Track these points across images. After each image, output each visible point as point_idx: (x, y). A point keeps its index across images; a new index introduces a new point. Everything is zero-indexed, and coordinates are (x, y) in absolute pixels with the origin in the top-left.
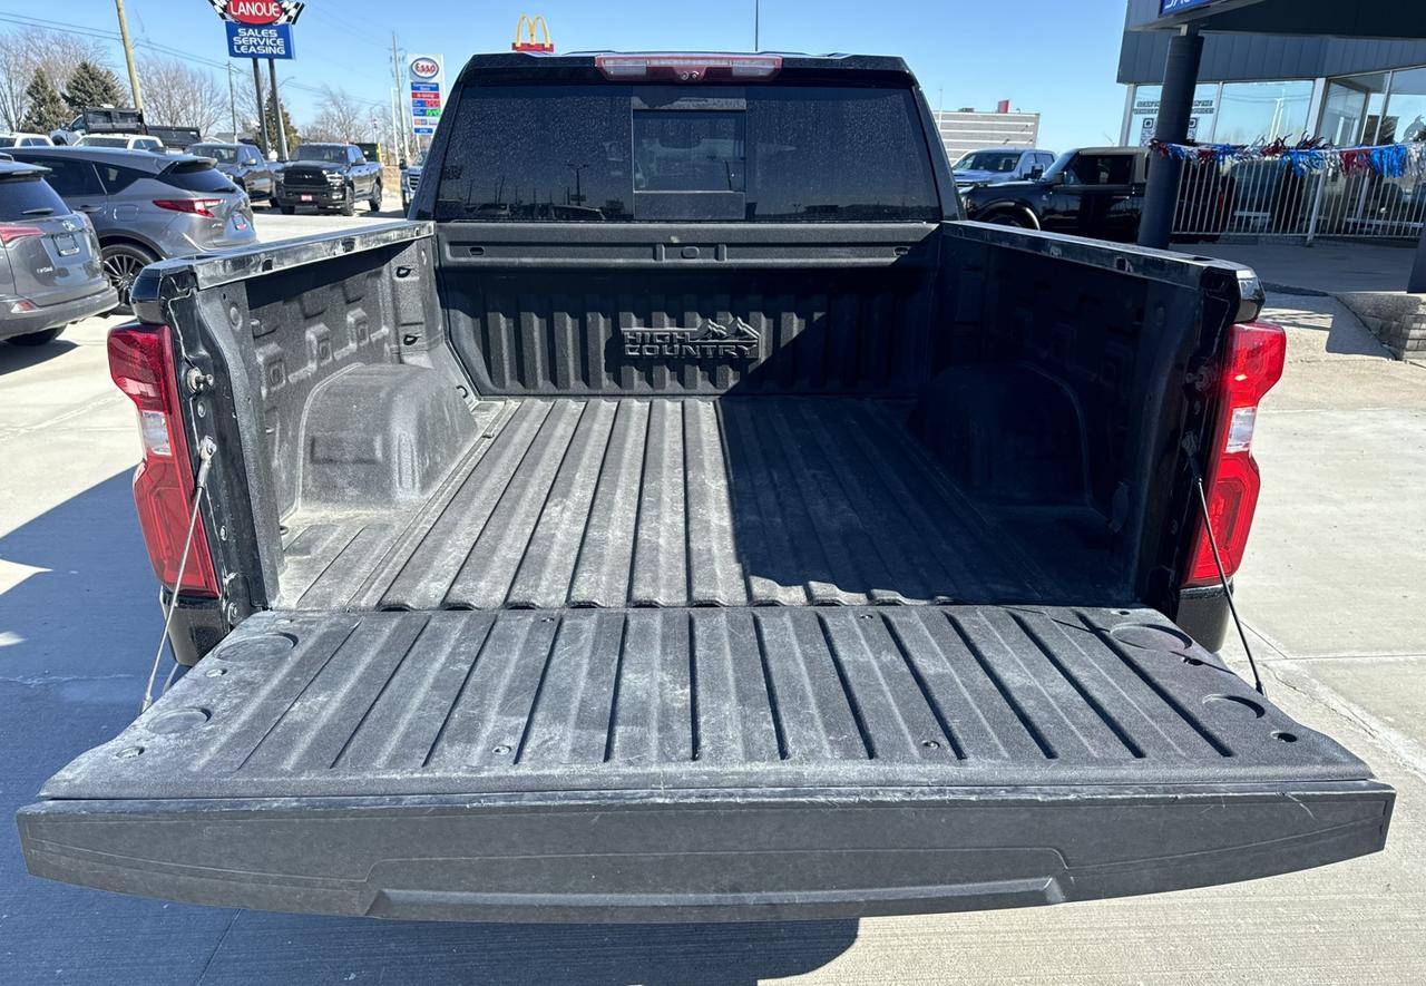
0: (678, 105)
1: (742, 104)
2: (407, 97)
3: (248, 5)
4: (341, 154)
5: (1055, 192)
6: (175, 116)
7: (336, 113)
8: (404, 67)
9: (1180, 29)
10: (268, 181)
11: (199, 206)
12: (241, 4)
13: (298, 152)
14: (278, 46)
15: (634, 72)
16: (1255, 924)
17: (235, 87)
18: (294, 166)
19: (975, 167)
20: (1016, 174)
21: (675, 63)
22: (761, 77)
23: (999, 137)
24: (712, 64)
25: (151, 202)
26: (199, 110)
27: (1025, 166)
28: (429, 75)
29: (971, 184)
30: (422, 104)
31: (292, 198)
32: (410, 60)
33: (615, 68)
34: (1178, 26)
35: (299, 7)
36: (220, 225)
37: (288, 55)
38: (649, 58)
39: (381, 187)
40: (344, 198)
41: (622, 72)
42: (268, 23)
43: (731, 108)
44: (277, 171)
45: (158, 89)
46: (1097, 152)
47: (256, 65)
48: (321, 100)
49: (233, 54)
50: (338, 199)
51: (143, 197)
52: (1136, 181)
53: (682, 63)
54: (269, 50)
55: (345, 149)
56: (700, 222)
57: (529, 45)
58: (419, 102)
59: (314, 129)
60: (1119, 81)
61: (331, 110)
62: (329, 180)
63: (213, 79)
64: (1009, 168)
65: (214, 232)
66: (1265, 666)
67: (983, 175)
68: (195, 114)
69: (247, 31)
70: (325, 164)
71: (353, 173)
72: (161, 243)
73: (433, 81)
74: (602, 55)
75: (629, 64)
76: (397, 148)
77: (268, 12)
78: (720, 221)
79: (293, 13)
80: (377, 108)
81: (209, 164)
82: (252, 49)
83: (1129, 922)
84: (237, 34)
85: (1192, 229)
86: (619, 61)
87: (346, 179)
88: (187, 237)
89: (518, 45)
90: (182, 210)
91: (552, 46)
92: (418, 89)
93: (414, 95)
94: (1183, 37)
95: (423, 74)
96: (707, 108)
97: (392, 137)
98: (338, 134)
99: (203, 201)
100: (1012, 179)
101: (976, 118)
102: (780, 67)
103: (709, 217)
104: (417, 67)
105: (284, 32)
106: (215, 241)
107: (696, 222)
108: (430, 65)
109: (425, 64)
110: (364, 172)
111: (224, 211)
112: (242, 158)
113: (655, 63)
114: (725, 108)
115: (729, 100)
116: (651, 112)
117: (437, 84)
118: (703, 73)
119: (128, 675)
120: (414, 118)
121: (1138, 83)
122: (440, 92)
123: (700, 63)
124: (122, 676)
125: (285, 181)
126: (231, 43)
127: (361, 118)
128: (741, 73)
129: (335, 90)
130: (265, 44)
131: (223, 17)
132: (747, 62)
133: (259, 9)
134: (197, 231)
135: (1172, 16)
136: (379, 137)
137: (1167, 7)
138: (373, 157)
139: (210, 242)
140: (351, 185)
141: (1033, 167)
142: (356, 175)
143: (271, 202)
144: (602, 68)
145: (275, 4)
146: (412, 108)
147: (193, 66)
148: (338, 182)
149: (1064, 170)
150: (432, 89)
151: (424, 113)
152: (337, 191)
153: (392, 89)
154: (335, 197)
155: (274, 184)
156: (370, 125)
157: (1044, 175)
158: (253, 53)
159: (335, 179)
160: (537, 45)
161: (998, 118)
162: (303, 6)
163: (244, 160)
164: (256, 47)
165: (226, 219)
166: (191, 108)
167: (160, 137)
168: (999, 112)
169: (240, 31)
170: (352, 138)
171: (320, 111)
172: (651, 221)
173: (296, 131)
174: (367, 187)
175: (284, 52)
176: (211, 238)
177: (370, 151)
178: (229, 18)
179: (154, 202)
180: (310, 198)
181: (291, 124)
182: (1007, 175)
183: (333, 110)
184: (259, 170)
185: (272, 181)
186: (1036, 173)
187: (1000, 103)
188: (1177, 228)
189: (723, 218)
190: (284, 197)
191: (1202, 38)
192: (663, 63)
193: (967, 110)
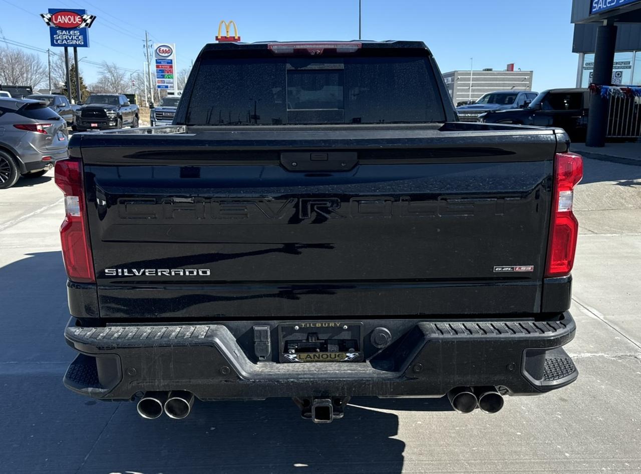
0: (310, 67)
1: (342, 66)
2: (153, 68)
3: (63, 17)
4: (115, 100)
5: (537, 114)
6: (15, 80)
7: (110, 77)
8: (152, 51)
9: (603, 22)
10: (71, 115)
11: (39, 127)
12: (59, 17)
13: (90, 99)
14: (79, 40)
15: (287, 51)
16: (612, 470)
17: (51, 64)
18: (87, 107)
19: (490, 102)
20: (515, 105)
21: (308, 47)
22: (352, 53)
23: (509, 85)
24: (326, 47)
25: (12, 125)
26: (29, 76)
27: (520, 100)
28: (166, 55)
29: (486, 111)
30: (163, 71)
31: (85, 125)
32: (155, 47)
33: (278, 49)
34: (602, 20)
35: (93, 18)
36: (50, 138)
37: (85, 45)
38: (295, 45)
39: (138, 119)
40: (116, 125)
41: (281, 52)
42: (74, 27)
43: (336, 68)
44: (77, 110)
45: (7, 65)
46: (561, 91)
47: (66, 51)
48: (101, 70)
49: (53, 44)
50: (113, 126)
51: (8, 123)
52: (585, 108)
53: (311, 46)
54: (74, 42)
55: (118, 97)
56: (321, 124)
57: (226, 37)
58: (160, 70)
59: (97, 87)
60: (573, 51)
61: (107, 75)
62: (108, 115)
63: (38, 58)
64: (511, 102)
65: (46, 142)
66: (636, 357)
67: (495, 107)
68: (27, 79)
69: (62, 32)
70: (106, 106)
71: (122, 111)
72: (16, 148)
73: (169, 58)
74: (271, 43)
75: (284, 47)
76: (146, 97)
77: (75, 21)
78: (331, 124)
79: (89, 21)
80: (135, 74)
81: (45, 104)
82: (65, 42)
83: (544, 469)
84: (56, 34)
85: (619, 134)
86: (280, 46)
87: (118, 114)
88: (31, 145)
89: (219, 37)
90: (30, 130)
91: (239, 38)
92: (160, 63)
93: (157, 67)
94: (605, 26)
95: (163, 55)
96: (324, 69)
97: (143, 91)
98: (111, 89)
99: (42, 125)
100: (513, 108)
101: (494, 74)
102: (361, 48)
103: (326, 122)
104: (160, 50)
105: (84, 32)
106: (47, 147)
107: (318, 124)
108: (167, 49)
109: (164, 49)
110: (129, 110)
111: (52, 131)
112: (57, 103)
113: (298, 47)
114: (333, 68)
115: (335, 64)
116: (295, 71)
117: (171, 60)
118: (322, 52)
119: (16, 362)
120: (157, 79)
121: (585, 53)
122: (173, 64)
123: (321, 46)
124: (12, 362)
125: (82, 115)
126: (52, 39)
127: (125, 80)
128: (341, 51)
129: (110, 64)
130: (72, 39)
131: (48, 24)
132: (344, 46)
133: (70, 19)
134: (37, 141)
135: (598, 15)
136: (135, 90)
137: (594, 10)
138: (133, 101)
139: (45, 147)
140: (121, 117)
141: (525, 101)
142: (124, 111)
143: (72, 128)
144: (271, 50)
145: (79, 17)
146: (156, 74)
147: (27, 52)
148: (113, 116)
149: (541, 102)
150: (168, 63)
151: (163, 77)
152: (112, 121)
153: (144, 63)
154: (111, 125)
155: (75, 117)
156: (131, 84)
157: (530, 105)
158: (65, 44)
159: (112, 114)
160: (231, 37)
161: (506, 74)
162: (95, 17)
163: (58, 104)
164: (67, 40)
165: (54, 135)
166: (25, 75)
167: (9, 91)
168: (508, 71)
169: (58, 32)
170: (120, 91)
171: (101, 76)
172: (295, 124)
173: (86, 88)
174: (130, 119)
175: (83, 43)
176: (45, 145)
177: (131, 97)
178: (52, 25)
179: (14, 126)
180: (96, 125)
181: (83, 84)
182: (510, 106)
183: (108, 75)
184: (66, 109)
185: (74, 116)
186: (526, 104)
187: (508, 65)
188: (610, 134)
189: (332, 122)
190: (81, 125)
191: (616, 27)
192: (302, 47)
193: (488, 70)
